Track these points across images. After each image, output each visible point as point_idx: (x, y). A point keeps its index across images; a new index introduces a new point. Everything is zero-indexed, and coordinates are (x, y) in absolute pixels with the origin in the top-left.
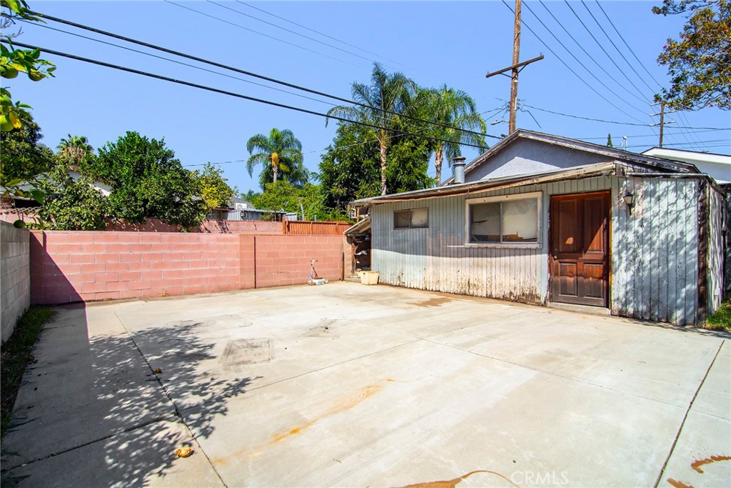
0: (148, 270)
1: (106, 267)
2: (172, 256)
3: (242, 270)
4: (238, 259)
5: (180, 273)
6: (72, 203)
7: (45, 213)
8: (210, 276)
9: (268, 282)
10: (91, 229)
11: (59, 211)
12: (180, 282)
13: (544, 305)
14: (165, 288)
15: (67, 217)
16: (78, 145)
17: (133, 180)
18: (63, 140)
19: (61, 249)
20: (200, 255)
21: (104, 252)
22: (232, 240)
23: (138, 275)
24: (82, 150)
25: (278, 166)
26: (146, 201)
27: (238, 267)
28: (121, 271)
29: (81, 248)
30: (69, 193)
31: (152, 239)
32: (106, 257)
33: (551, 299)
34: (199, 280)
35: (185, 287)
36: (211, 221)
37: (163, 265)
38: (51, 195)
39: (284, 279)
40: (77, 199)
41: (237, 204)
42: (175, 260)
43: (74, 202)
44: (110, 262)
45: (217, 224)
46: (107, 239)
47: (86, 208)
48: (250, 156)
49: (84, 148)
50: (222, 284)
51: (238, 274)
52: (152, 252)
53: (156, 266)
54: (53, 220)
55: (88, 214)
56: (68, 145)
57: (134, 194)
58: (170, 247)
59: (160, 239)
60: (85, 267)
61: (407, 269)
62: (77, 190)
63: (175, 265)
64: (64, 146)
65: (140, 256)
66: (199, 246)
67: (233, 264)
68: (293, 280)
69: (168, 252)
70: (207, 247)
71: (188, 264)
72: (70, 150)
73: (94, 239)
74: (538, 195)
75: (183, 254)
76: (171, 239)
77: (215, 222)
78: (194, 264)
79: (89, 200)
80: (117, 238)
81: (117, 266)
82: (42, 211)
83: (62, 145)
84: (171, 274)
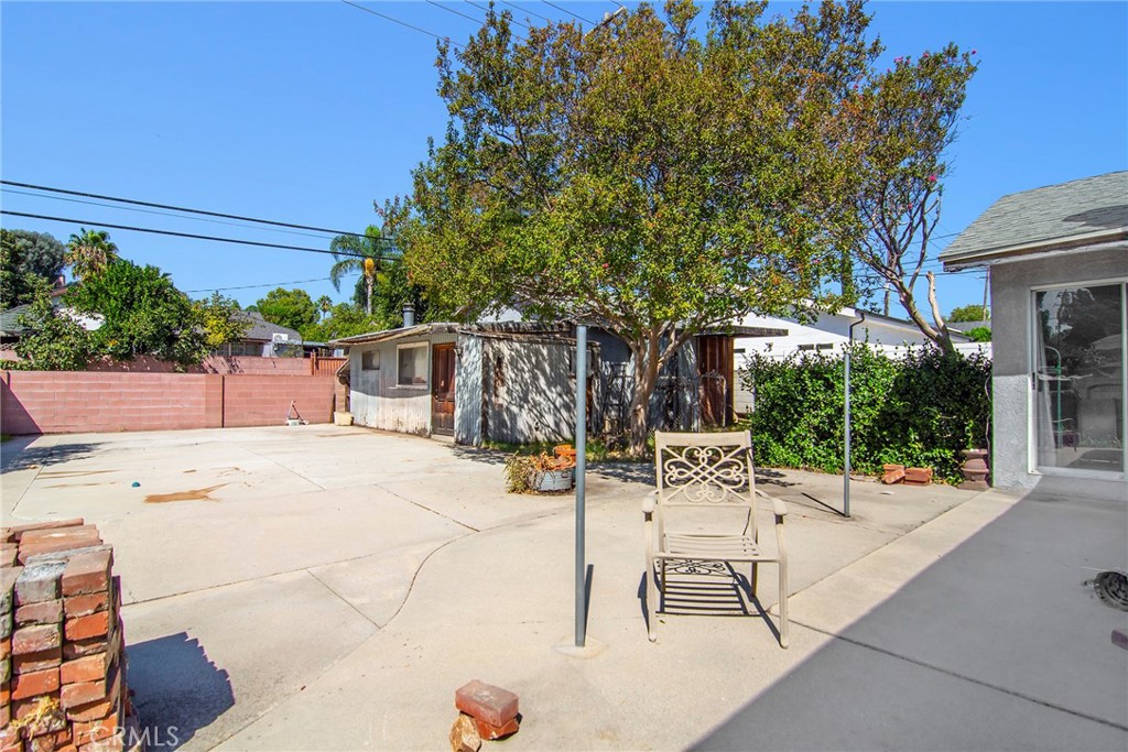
0: (106, 407)
1: (65, 403)
2: (131, 394)
3: (207, 410)
4: (204, 399)
5: (140, 411)
6: (51, 340)
7: (22, 349)
8: (173, 414)
9: (238, 421)
10: (67, 368)
11: (36, 348)
12: (139, 419)
13: (429, 437)
14: (124, 423)
15: (45, 354)
16: (94, 243)
17: (120, 315)
18: (74, 236)
19: (23, 386)
20: (162, 394)
21: (63, 390)
22: (197, 380)
23: (97, 412)
24: (100, 250)
25: (375, 276)
26: (132, 337)
27: (203, 407)
28: (80, 407)
29: (42, 386)
30: (49, 329)
31: (111, 378)
32: (66, 394)
33: (434, 431)
34: (159, 418)
35: (145, 423)
36: (217, 358)
37: (123, 403)
38: (29, 331)
39: (258, 419)
40: (56, 335)
41: (274, 335)
42: (134, 399)
43: (53, 338)
44: (69, 399)
45: (224, 361)
46: (67, 378)
47: (65, 345)
48: (335, 263)
49: (103, 248)
50: (185, 422)
51: (203, 413)
52: (111, 390)
53: (115, 403)
54: (31, 357)
55: (67, 351)
56: (80, 244)
57: (120, 330)
58: (129, 387)
59: (120, 379)
60: (44, 403)
61: (370, 409)
62: (57, 326)
63: (134, 403)
64: (75, 245)
65: (99, 394)
66: (160, 386)
67: (198, 403)
68: (269, 420)
69: (128, 390)
70: (170, 386)
71: (148, 403)
72: (83, 250)
73: (54, 378)
74: (427, 344)
75: (142, 393)
76: (131, 379)
77: (222, 358)
78: (154, 402)
79: (68, 338)
80: (76, 378)
81: (76, 403)
82: (19, 347)
83: (72, 243)
84: (130, 410)
